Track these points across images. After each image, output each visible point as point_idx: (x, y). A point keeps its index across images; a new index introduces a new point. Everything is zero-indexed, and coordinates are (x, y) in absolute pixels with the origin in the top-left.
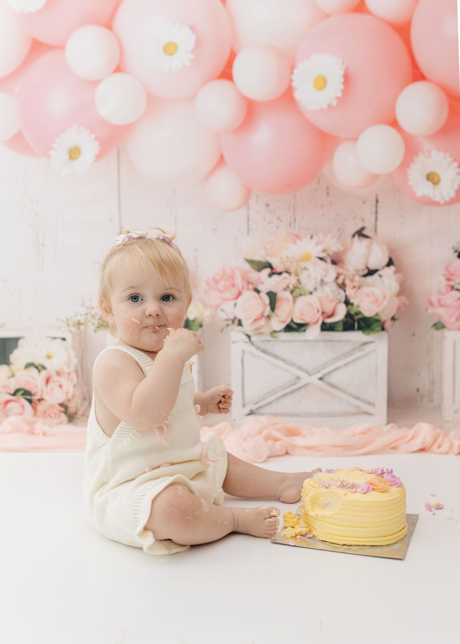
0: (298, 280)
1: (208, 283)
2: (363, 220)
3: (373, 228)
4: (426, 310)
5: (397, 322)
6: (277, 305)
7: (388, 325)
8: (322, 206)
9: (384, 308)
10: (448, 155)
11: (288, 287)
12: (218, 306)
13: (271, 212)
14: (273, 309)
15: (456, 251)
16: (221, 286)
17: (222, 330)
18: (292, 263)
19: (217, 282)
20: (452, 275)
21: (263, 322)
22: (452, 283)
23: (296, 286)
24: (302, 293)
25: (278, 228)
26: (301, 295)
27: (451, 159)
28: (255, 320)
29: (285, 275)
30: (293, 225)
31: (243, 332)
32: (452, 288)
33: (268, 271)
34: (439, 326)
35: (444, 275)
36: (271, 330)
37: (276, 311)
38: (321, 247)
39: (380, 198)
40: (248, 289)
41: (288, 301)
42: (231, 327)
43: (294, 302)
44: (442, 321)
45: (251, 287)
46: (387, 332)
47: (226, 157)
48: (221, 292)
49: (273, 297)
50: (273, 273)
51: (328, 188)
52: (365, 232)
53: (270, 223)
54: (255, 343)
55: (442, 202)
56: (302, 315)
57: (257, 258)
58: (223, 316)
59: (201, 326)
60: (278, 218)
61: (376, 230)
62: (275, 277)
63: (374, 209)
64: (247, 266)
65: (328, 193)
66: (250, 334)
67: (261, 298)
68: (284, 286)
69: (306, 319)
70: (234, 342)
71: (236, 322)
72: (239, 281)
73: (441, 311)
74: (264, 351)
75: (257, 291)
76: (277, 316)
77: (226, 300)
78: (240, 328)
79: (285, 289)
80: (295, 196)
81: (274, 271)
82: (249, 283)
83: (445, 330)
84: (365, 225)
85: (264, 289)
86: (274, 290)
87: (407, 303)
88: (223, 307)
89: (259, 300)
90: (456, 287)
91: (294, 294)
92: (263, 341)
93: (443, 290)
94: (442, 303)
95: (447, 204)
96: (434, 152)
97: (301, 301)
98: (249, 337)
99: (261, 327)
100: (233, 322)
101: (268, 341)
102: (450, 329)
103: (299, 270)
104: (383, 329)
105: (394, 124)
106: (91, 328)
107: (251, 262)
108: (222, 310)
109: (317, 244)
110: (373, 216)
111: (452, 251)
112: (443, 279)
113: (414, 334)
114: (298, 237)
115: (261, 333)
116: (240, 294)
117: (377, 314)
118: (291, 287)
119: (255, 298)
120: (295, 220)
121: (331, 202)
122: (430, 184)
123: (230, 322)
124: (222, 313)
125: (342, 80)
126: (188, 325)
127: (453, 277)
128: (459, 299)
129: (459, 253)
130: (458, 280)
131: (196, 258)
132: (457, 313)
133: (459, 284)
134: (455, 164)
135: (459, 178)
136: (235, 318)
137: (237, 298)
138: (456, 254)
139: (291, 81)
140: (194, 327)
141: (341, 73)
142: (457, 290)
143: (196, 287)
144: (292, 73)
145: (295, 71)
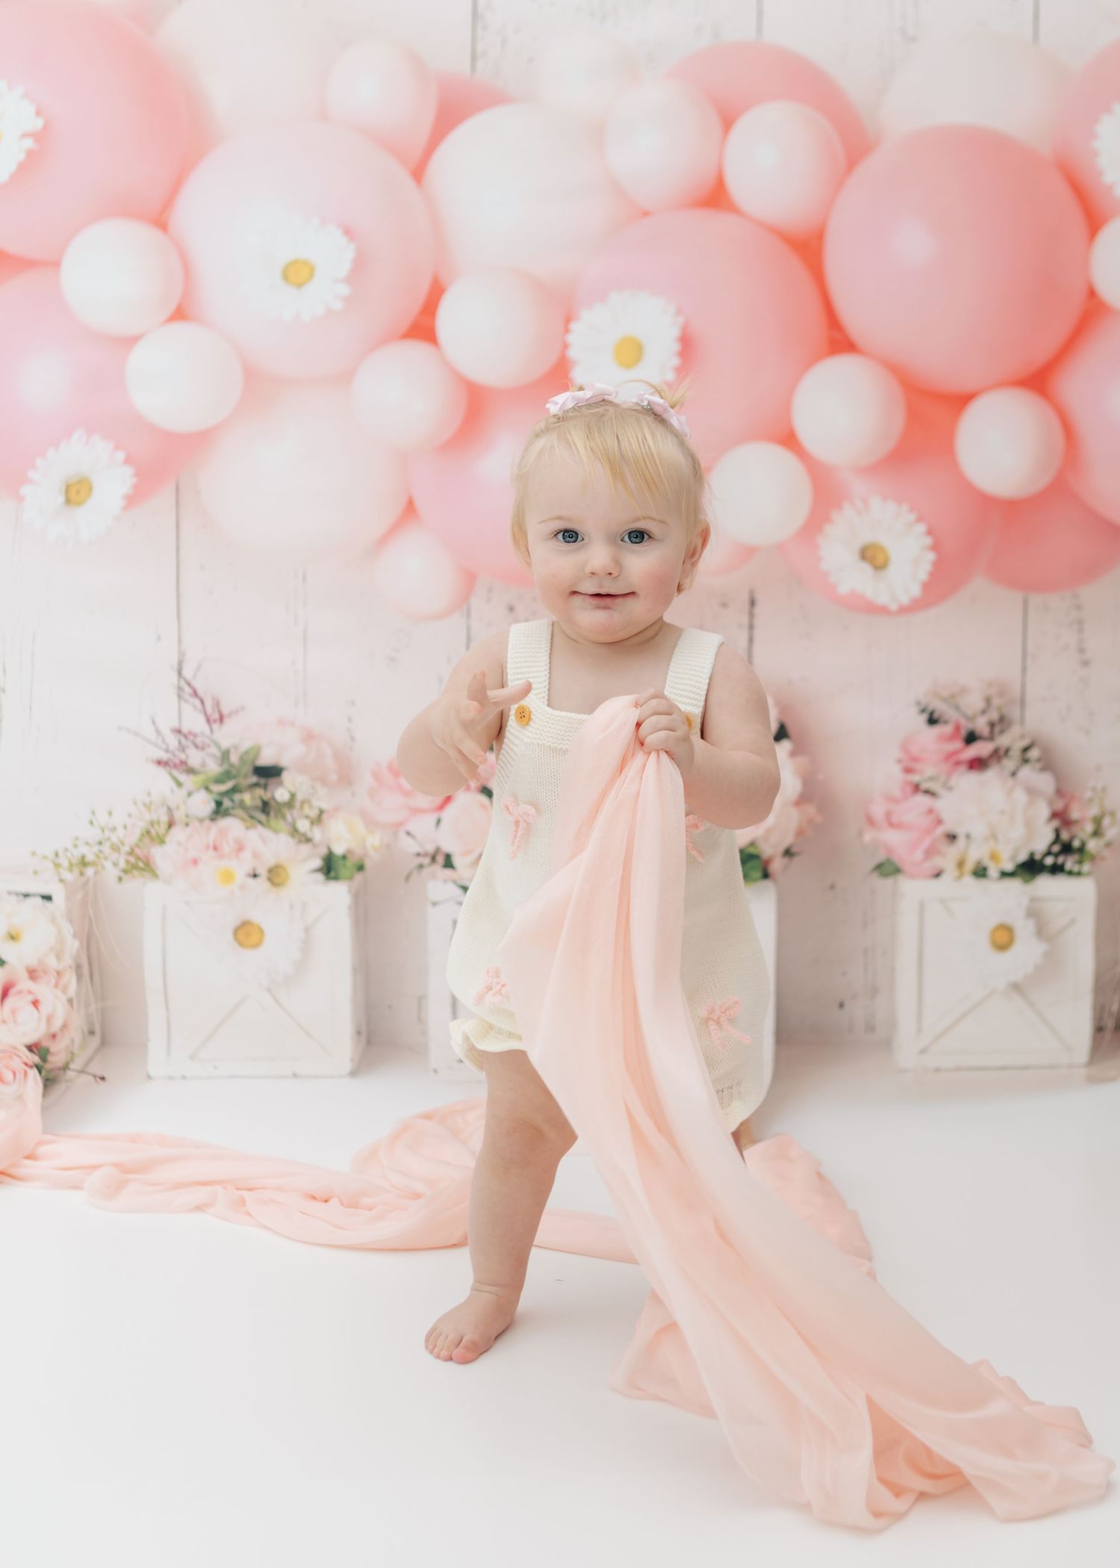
1: (376, 776)
4: (860, 834)
5: (796, 860)
7: (777, 866)
9: (769, 831)
10: (905, 508)
12: (399, 825)
15: (923, 711)
17: (408, 878)
20: (915, 759)
22: (915, 778)
27: (912, 517)
31: (455, 882)
32: (917, 788)
34: (888, 869)
35: (900, 761)
39: (758, 596)
42: (426, 871)
44: (895, 859)
46: (775, 881)
47: (420, 504)
48: (407, 794)
55: (893, 607)
58: (411, 846)
59: (361, 868)
63: (745, 620)
70: (434, 904)
71: (440, 859)
73: (894, 839)
77: (416, 811)
78: (448, 872)
83: (900, 878)
87: (819, 819)
88: (411, 826)
90: (925, 786)
93: (897, 792)
94: (894, 819)
95: (904, 610)
96: (876, 502)
100: (433, 859)
102: (912, 876)
104: (766, 875)
105: (789, 440)
106: (111, 872)
108: (408, 833)
110: (745, 632)
111: (914, 710)
112: (896, 770)
113: (832, 887)
117: (752, 844)
119: (483, 807)
122: (867, 568)
123: (427, 861)
124: (409, 840)
125: (676, 347)
126: (330, 867)
127: (917, 766)
128: (930, 811)
129: (932, 714)
130: (928, 772)
131: (350, 719)
132: (927, 843)
133: (931, 779)
134: (921, 528)
135: (931, 556)
136: (438, 850)
137: (441, 807)
138: (924, 717)
139: (566, 346)
140: (343, 872)
141: (675, 332)
142: (927, 792)
143: (350, 783)
144: (567, 331)
145: (574, 326)
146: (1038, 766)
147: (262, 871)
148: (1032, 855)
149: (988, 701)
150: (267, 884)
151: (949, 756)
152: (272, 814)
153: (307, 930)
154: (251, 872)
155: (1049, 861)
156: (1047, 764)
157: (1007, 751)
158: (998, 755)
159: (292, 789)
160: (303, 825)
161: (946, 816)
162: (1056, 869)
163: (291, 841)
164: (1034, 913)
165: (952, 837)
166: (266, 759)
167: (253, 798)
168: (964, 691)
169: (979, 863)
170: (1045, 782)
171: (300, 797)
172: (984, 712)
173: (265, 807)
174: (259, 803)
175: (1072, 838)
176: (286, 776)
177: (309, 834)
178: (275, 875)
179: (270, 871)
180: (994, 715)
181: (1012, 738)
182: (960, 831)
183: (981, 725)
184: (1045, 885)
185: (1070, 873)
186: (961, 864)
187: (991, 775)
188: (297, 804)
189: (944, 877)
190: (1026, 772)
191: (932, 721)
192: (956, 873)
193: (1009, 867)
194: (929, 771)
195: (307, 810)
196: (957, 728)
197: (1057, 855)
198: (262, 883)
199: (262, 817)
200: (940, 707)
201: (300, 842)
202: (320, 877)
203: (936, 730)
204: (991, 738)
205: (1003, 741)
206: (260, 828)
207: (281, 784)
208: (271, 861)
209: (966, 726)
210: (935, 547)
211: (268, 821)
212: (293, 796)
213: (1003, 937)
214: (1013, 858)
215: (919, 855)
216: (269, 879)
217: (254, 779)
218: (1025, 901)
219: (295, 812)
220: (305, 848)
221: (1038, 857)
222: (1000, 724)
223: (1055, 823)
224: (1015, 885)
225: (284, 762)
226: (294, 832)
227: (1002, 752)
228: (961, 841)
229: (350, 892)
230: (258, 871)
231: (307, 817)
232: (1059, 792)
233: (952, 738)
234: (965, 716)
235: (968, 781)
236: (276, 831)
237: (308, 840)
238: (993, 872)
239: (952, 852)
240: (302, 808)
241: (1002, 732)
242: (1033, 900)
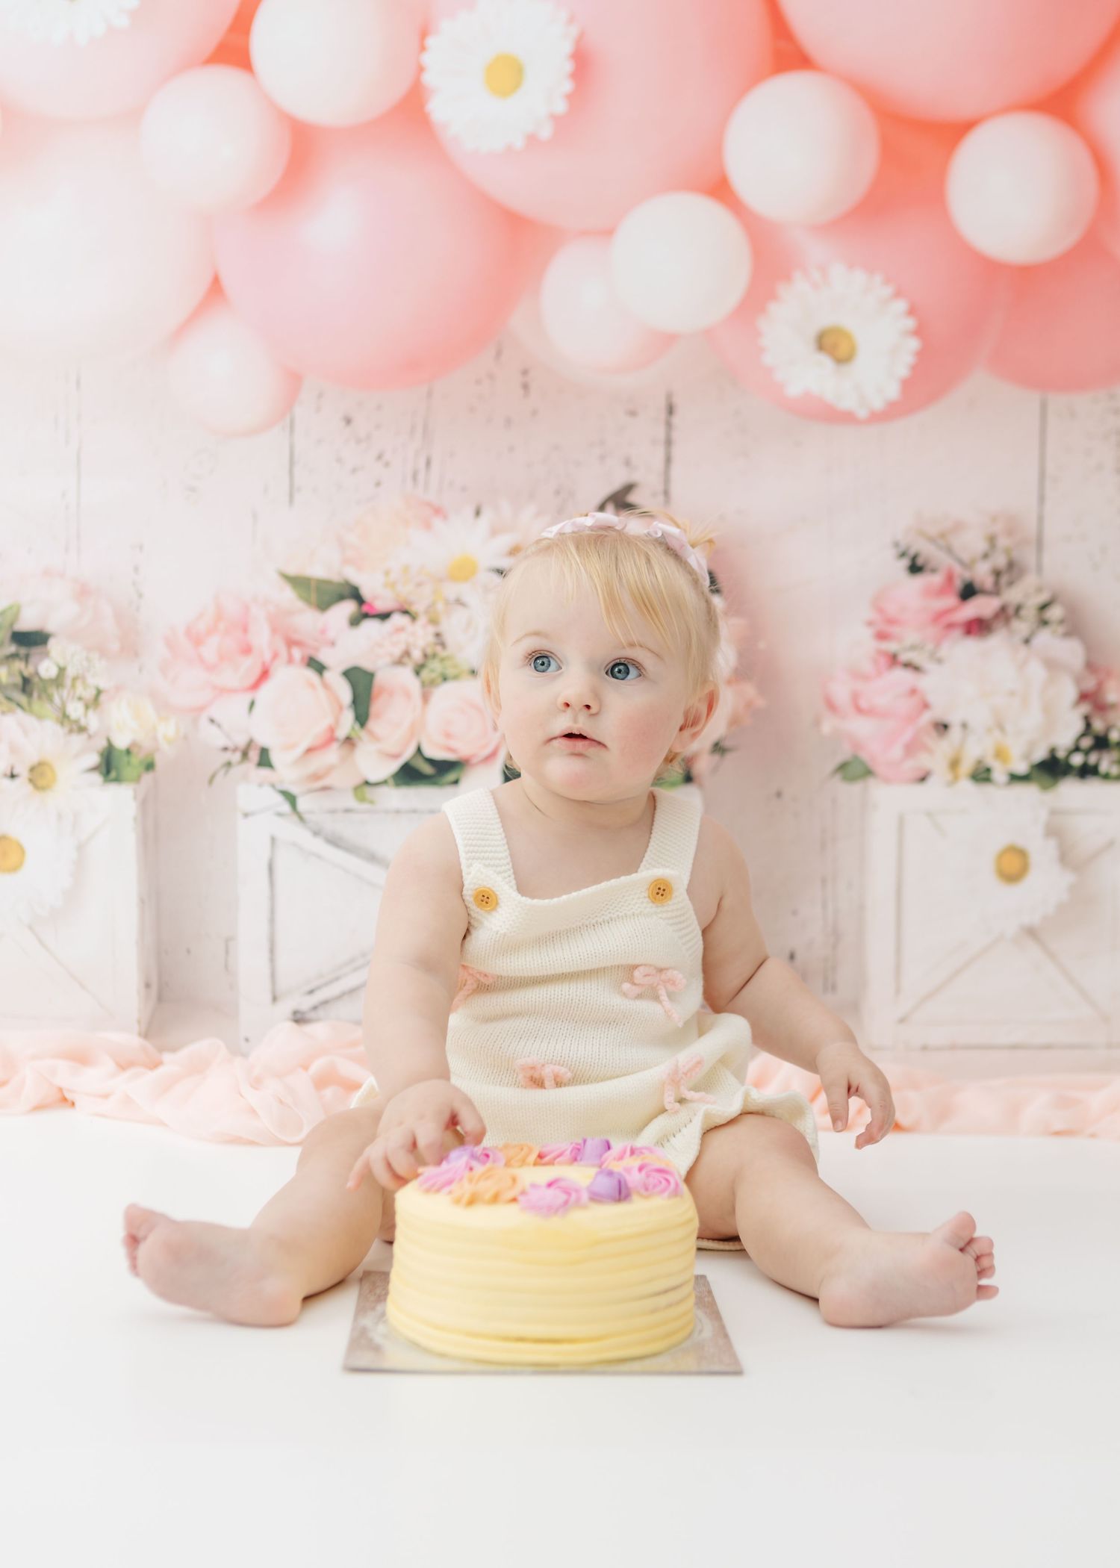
0: (438, 635)
1: (171, 644)
2: (628, 463)
3: (660, 488)
4: (817, 723)
5: (729, 756)
6: (375, 708)
7: (703, 766)
8: (508, 422)
10: (878, 279)
11: (407, 653)
12: (201, 709)
13: (359, 441)
14: (362, 717)
15: (903, 555)
16: (210, 650)
17: (211, 780)
18: (419, 585)
19: (197, 641)
20: (891, 621)
21: (332, 755)
22: (891, 646)
23: (429, 651)
24: (450, 672)
25: (378, 484)
26: (445, 679)
27: (887, 291)
28: (310, 750)
29: (397, 619)
30: (421, 476)
31: (273, 786)
32: (893, 660)
33: (349, 607)
34: (854, 770)
35: (870, 624)
36: (357, 780)
37: (371, 724)
38: (505, 541)
39: (677, 401)
40: (290, 660)
41: (408, 695)
42: (236, 771)
43: (426, 698)
44: (864, 756)
45: (297, 653)
46: (701, 786)
47: (227, 282)
48: (211, 668)
49: (361, 683)
50: (365, 613)
51: (525, 372)
52: (633, 498)
53: (354, 470)
54: (306, 816)
55: (862, 413)
56: (448, 735)
57: (318, 571)
58: (215, 738)
59: (150, 766)
60: (379, 457)
61: (666, 493)
62: (370, 626)
63: (660, 432)
64: (288, 596)
65: (526, 387)
66: (294, 790)
67: (326, 686)
68: (397, 651)
69: (460, 749)
70: (246, 815)
71: (254, 755)
72: (262, 638)
73: (862, 727)
74: (335, 842)
75: (319, 668)
76: (375, 738)
77: (223, 691)
78: (264, 772)
79: (399, 662)
80: (430, 394)
81: (365, 609)
82: (291, 643)
83: (871, 782)
84: (635, 477)
85: (336, 660)
86: (366, 665)
87: (761, 703)
88: (215, 711)
89: (321, 692)
90: (904, 657)
91: (425, 674)
92: (333, 812)
93: (867, 667)
94: (864, 703)
95: (877, 417)
96: (838, 271)
97: (443, 694)
98: (291, 798)
99: (330, 770)
100: (245, 754)
101: (347, 811)
102: (887, 780)
103: (440, 606)
104: (688, 779)
105: (720, 189)
107: (299, 583)
108: (212, 721)
109: (494, 532)
110: (660, 453)
111: (890, 553)
112: (866, 635)
113: (779, 795)
114: (438, 511)
115: (325, 789)
116: (265, 674)
118: (417, 655)
119: (312, 686)
120: (428, 463)
121: (534, 413)
122: (826, 361)
123: (237, 756)
124: (214, 729)
125: (568, 67)
126: (109, 765)
127: (895, 630)
128: (913, 692)
129: (914, 559)
130: (909, 639)
131: (136, 569)
132: (907, 735)
133: (913, 648)
134: (901, 306)
135: (914, 344)
136: (250, 743)
137: (256, 686)
138: (905, 563)
139: (421, 69)
140: (127, 772)
141: (567, 47)
142: (908, 665)
143: (136, 654)
144: (423, 48)
145: (431, 42)
146: (1061, 630)
147: (22, 770)
148: (1053, 751)
149: (992, 540)
150: (30, 787)
151: (938, 616)
152: (35, 694)
153: (80, 848)
154: (9, 773)
155: (1077, 760)
156: (1074, 627)
157: (1018, 609)
158: (1006, 615)
159: (62, 664)
160: (75, 710)
161: (931, 698)
162: (1087, 771)
163: (61, 731)
164: (1053, 831)
165: (943, 727)
166: (27, 622)
167: (10, 674)
168: (959, 527)
169: (979, 762)
170: (1072, 652)
171: (71, 672)
172: (985, 556)
173: (26, 685)
174: (19, 680)
175: (1108, 729)
176: (52, 644)
177: (83, 722)
178: (39, 776)
179: (32, 769)
180: (1000, 561)
181: (1022, 593)
182: (954, 719)
183: (982, 574)
184: (1071, 791)
185: (1106, 777)
186: (954, 764)
187: (997, 642)
188: (68, 682)
189: (931, 781)
190: (1044, 638)
191: (915, 568)
192: (949, 776)
193: (1022, 768)
194: (911, 637)
195: (80, 690)
196: (950, 578)
197: (1087, 752)
198: (21, 785)
199: (23, 699)
200: (927, 550)
201: (71, 731)
202: (97, 778)
203: (919, 581)
204: (996, 592)
205: (1013, 595)
206: (19, 711)
207: (47, 655)
208: (34, 759)
209: (962, 575)
210: (918, 332)
211: (30, 703)
212: (62, 670)
213: (1013, 864)
214: (1026, 756)
215: (897, 752)
216: (31, 780)
217: (12, 649)
218: (1043, 815)
219: (65, 693)
220: (78, 740)
221: (1061, 754)
222: (1009, 572)
223: (1085, 708)
224: (1030, 792)
225: (50, 627)
226: (64, 718)
227: (1011, 611)
228: (955, 732)
229: (135, 798)
230: (15, 772)
231: (80, 699)
232: (1091, 666)
233: (941, 592)
234: (962, 563)
235: (965, 650)
236: (40, 717)
237: (82, 729)
238: (999, 775)
239: (944, 748)
240: (73, 686)
241: (1011, 583)
242: (1054, 812)
